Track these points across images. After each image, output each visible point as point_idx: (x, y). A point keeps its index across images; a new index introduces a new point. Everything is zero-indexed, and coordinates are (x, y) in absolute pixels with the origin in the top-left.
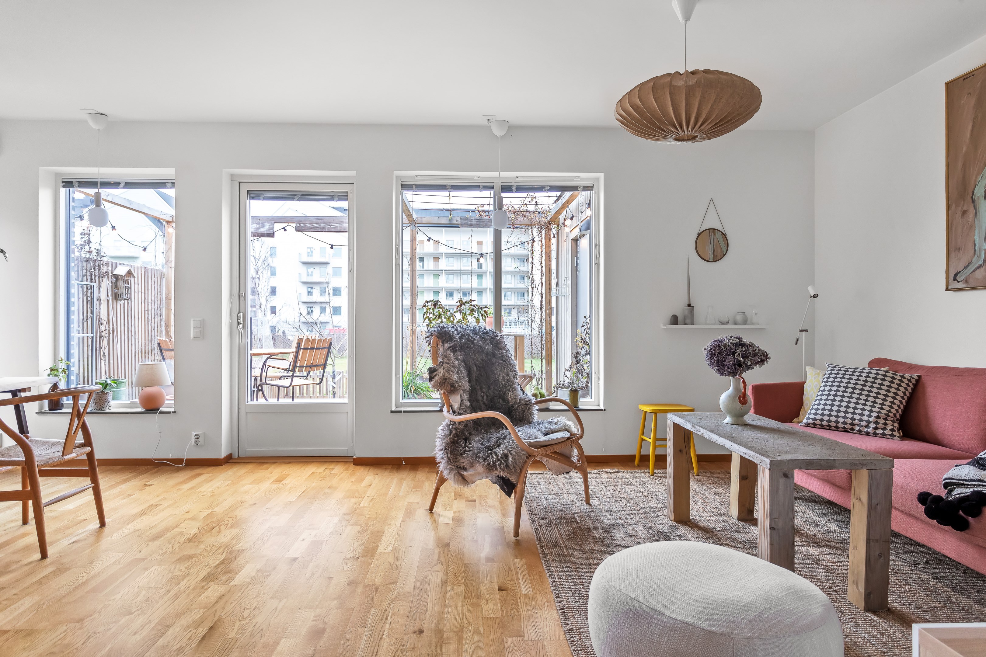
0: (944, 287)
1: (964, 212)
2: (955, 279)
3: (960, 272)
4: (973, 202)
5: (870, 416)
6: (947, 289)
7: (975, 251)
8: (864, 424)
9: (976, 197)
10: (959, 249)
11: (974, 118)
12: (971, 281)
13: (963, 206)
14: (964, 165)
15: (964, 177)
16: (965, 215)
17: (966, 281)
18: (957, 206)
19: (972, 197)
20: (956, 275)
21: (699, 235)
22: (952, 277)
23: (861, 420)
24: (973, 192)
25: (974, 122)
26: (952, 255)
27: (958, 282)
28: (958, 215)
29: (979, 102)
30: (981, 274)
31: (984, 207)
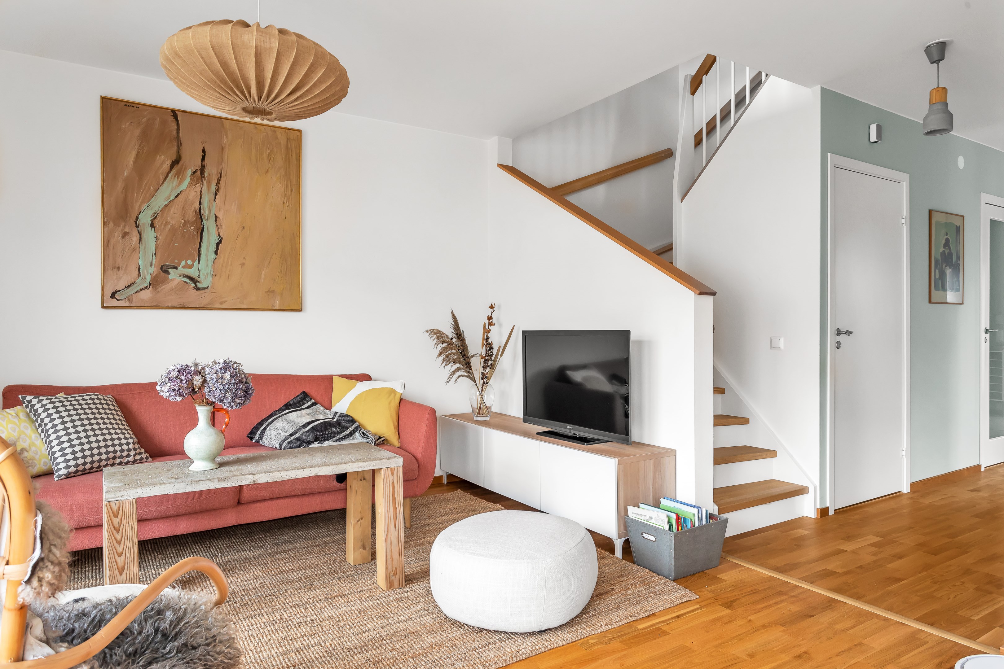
0: (99, 304)
1: (125, 234)
2: (113, 296)
3: (120, 291)
4: (137, 226)
6: (103, 307)
7: (139, 272)
9: (140, 222)
10: (119, 268)
11: (139, 149)
12: (134, 300)
13: (124, 227)
14: (126, 189)
15: (125, 199)
16: (127, 237)
17: (129, 300)
18: (116, 224)
19: (136, 222)
20: (114, 294)
22: (109, 293)
24: (137, 218)
25: (138, 153)
26: (109, 272)
27: (118, 300)
28: (118, 235)
29: (144, 136)
30: (146, 295)
31: (150, 235)
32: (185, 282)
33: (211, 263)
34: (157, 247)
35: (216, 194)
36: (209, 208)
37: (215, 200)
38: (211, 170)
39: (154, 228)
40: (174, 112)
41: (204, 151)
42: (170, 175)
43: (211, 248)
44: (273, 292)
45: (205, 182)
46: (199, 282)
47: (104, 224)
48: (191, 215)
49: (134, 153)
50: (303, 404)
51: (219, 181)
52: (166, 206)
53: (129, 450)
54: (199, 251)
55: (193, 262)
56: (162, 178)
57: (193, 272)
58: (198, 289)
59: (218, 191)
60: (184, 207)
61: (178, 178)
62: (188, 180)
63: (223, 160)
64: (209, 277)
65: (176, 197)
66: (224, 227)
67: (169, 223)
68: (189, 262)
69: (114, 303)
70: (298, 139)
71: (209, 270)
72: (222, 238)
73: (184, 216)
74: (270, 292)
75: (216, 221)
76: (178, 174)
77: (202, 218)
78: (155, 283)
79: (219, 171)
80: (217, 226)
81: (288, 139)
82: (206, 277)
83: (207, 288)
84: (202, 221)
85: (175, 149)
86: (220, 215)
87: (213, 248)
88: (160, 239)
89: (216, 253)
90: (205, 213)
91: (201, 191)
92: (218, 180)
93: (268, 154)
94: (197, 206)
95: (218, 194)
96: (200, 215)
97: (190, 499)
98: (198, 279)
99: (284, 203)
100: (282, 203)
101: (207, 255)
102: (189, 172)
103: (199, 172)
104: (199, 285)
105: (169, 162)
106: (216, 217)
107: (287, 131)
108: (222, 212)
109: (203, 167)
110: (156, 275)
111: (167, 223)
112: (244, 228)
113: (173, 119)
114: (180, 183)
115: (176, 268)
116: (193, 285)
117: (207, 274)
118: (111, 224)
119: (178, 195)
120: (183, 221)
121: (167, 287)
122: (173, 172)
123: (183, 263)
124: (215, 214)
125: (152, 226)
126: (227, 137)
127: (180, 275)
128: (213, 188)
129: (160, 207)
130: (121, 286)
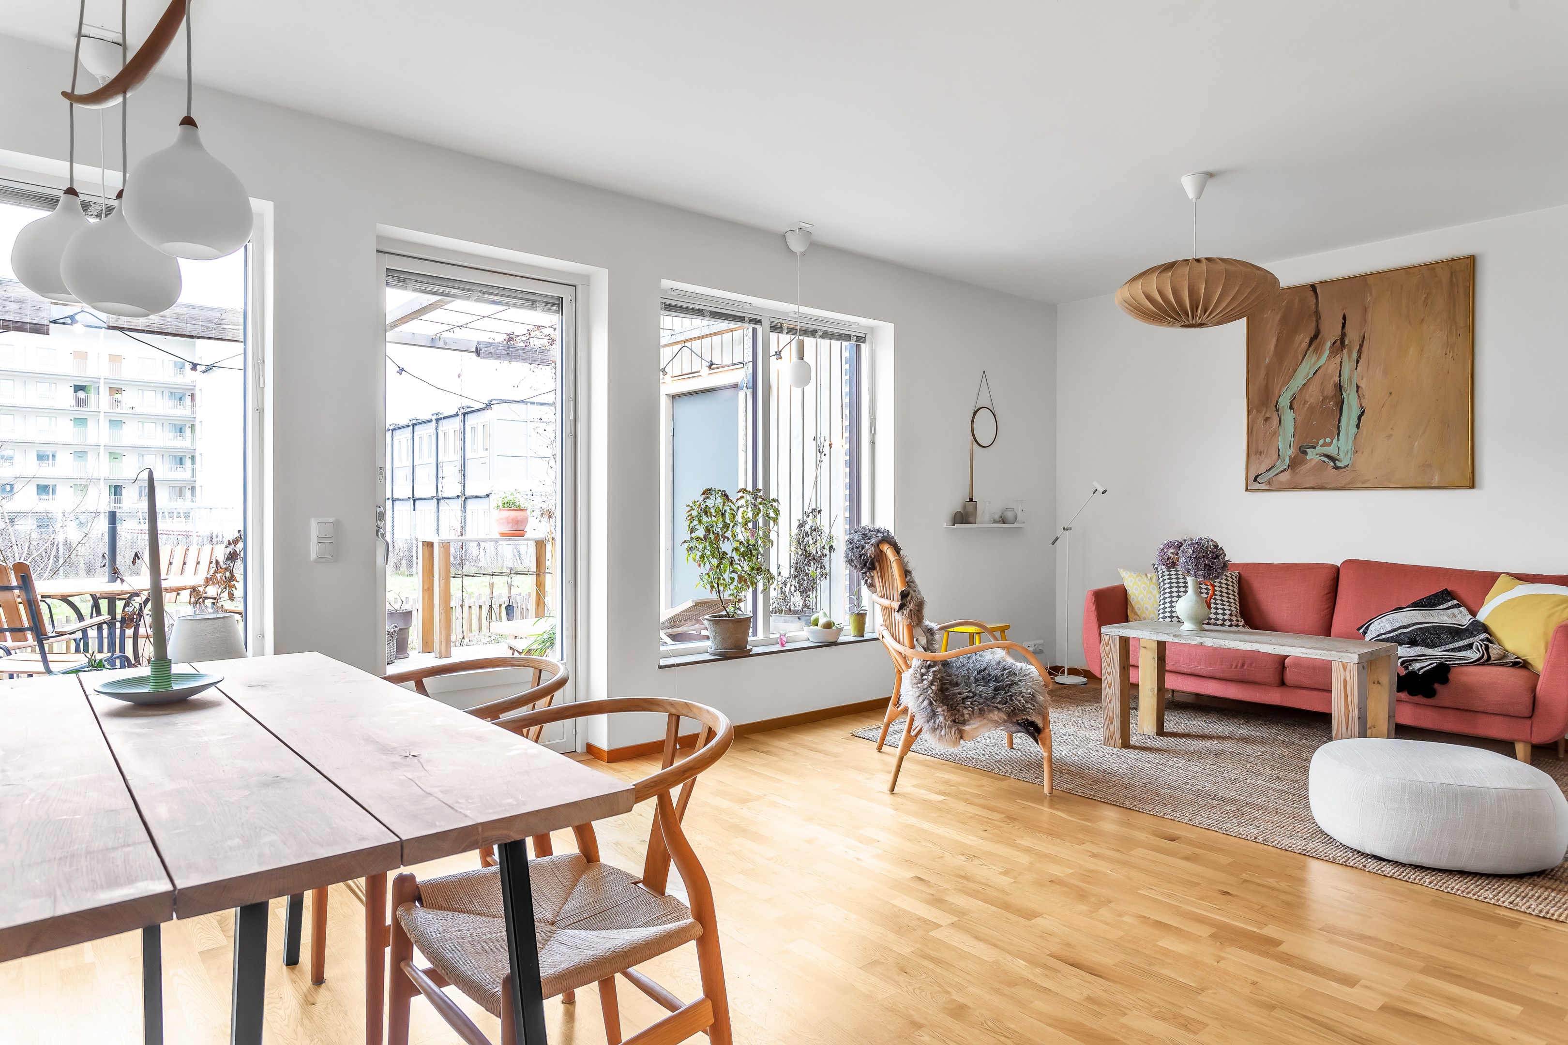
0: (1244, 489)
1: (1267, 419)
2: (1255, 480)
3: (1261, 474)
4: (1277, 410)
5: (1224, 614)
6: (1247, 490)
7: (1279, 455)
8: (1220, 622)
9: (1280, 406)
10: (1261, 452)
11: (1278, 334)
12: (1274, 483)
13: (1266, 413)
14: (1267, 375)
15: (1267, 386)
16: (1268, 422)
17: (1269, 482)
18: (1259, 411)
19: (1276, 406)
20: (1256, 477)
21: (975, 413)
22: (1252, 478)
23: (1216, 619)
24: (1277, 402)
25: (1278, 337)
26: (1253, 457)
27: (1260, 483)
28: (1260, 420)
29: (1284, 320)
30: (1285, 477)
31: (1289, 417)
32: (1324, 462)
33: (1351, 438)
34: (1295, 429)
35: (1358, 362)
36: (1350, 379)
37: (1356, 369)
38: (1353, 337)
39: (1293, 409)
40: (1313, 287)
41: (1344, 318)
42: (1309, 352)
43: (1351, 422)
44: (1430, 466)
45: (1345, 351)
46: (1338, 460)
47: (1249, 412)
48: (1330, 390)
49: (1274, 340)
50: (1440, 604)
51: (1362, 346)
52: (1304, 385)
53: (1224, 620)
54: (1339, 427)
55: (1332, 439)
56: (1300, 358)
57: (1331, 450)
58: (1337, 468)
59: (1360, 358)
60: (1322, 382)
61: (1316, 353)
62: (1327, 353)
63: (1365, 321)
64: (1350, 454)
65: (1314, 374)
66: (1366, 397)
67: (1308, 402)
68: (1328, 440)
69: (1257, 486)
70: (1468, 268)
71: (1350, 446)
72: (1364, 410)
73: (1322, 392)
74: (1426, 466)
75: (1357, 391)
76: (1316, 350)
77: (1341, 391)
78: (1294, 464)
79: (1362, 335)
80: (1359, 396)
81: (1452, 273)
82: (1346, 454)
83: (1347, 466)
84: (1342, 394)
85: (1314, 324)
86: (1362, 385)
87: (1354, 421)
88: (1299, 419)
89: (1358, 426)
90: (1345, 385)
91: (1341, 362)
92: (1360, 345)
93: (1423, 299)
94: (1336, 379)
95: (1361, 361)
96: (1339, 388)
97: (1233, 667)
98: (1338, 457)
99: (1446, 354)
100: (1444, 354)
101: (1347, 431)
102: (1328, 344)
103: (1339, 342)
104: (1338, 464)
105: (1307, 340)
106: (1358, 387)
107: (1450, 263)
108: (1365, 380)
109: (1343, 335)
110: (1294, 457)
111: (1306, 402)
112: (1391, 394)
113: (1312, 293)
114: (1318, 359)
115: (1314, 448)
116: (1332, 464)
117: (1347, 451)
118: (1255, 411)
119: (1317, 371)
120: (1321, 398)
121: (1305, 468)
122: (1311, 349)
123: (1321, 442)
124: (1357, 385)
125: (1291, 408)
126: (1371, 295)
127: (1318, 455)
128: (1355, 355)
129: (1298, 387)
130: (1262, 469)
